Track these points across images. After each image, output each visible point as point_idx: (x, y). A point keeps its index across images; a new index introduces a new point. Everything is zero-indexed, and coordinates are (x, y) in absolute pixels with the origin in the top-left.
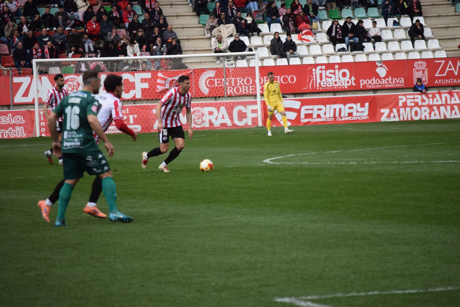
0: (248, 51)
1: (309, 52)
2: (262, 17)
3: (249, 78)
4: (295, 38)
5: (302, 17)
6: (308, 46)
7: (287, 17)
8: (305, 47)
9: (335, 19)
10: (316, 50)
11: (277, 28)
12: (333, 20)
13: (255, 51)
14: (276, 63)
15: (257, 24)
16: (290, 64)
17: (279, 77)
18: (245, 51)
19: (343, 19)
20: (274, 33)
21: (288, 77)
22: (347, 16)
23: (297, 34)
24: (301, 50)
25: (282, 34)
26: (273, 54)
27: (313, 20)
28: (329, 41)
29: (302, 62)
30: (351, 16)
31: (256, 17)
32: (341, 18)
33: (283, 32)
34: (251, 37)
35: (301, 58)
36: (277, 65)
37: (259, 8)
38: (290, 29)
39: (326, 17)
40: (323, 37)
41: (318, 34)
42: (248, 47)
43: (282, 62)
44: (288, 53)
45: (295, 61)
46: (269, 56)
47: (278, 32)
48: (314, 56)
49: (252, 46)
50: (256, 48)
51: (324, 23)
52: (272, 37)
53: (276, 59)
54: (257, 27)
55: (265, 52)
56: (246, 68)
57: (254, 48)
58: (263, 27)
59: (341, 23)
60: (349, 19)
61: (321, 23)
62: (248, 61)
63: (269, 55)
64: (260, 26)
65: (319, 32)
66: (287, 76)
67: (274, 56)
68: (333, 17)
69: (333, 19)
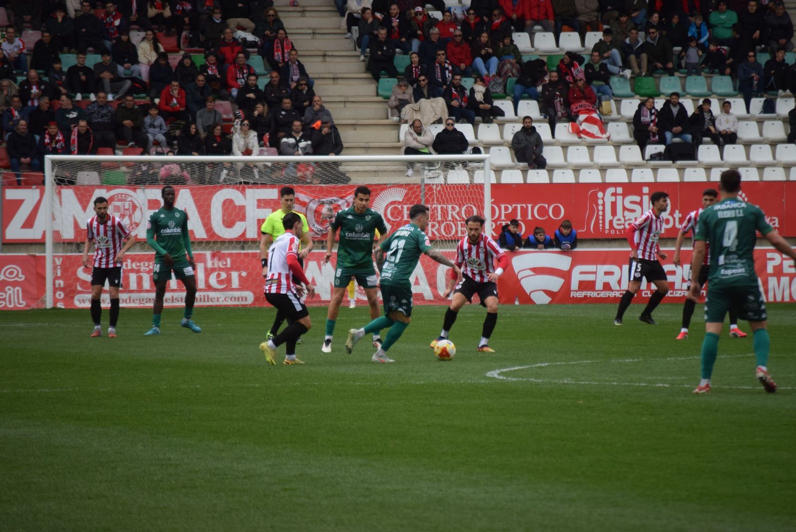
1: (592, 159)
2: (502, 87)
3: (471, 205)
4: (565, 129)
5: (581, 91)
6: (591, 147)
7: (551, 89)
8: (584, 150)
9: (646, 96)
10: (605, 155)
11: (529, 108)
12: (642, 98)
13: (486, 153)
14: (525, 178)
16: (554, 181)
17: (530, 206)
18: (465, 152)
19: (662, 96)
21: (549, 207)
22: (670, 91)
24: (577, 154)
25: (539, 121)
26: (520, 160)
27: (604, 97)
29: (577, 177)
30: (678, 90)
31: (490, 87)
32: (658, 95)
35: (577, 170)
36: (528, 182)
39: (628, 90)
40: (620, 131)
41: (610, 125)
42: (472, 145)
43: (539, 177)
45: (564, 176)
46: (514, 164)
48: (602, 167)
49: (479, 142)
50: (488, 147)
51: (625, 103)
55: (503, 156)
57: (484, 148)
60: (674, 97)
61: (618, 102)
62: (472, 172)
63: (513, 161)
65: (614, 120)
66: (546, 206)
67: (521, 164)
68: (642, 92)
69: (641, 95)
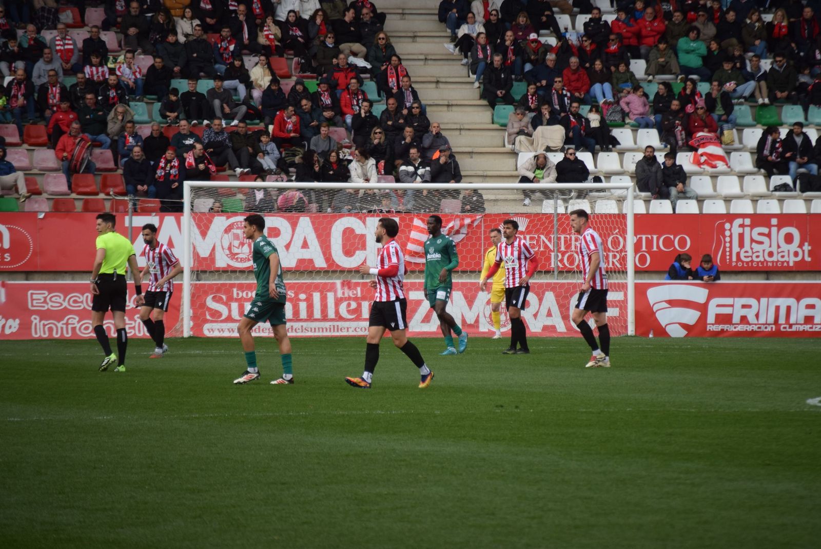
0: (593, 182)
1: (715, 190)
2: (620, 116)
4: (684, 160)
5: (701, 119)
6: (714, 177)
7: (671, 117)
8: (707, 180)
10: (730, 185)
11: (651, 137)
13: (606, 182)
14: (648, 209)
15: (610, 128)
17: (655, 237)
18: (586, 181)
19: (785, 126)
20: (644, 146)
21: (675, 238)
22: (793, 121)
23: (693, 152)
24: (700, 184)
25: (660, 150)
26: (641, 190)
27: (725, 126)
28: (756, 169)
29: (701, 208)
30: (801, 119)
31: (609, 114)
32: (782, 124)
36: (651, 212)
37: (614, 96)
38: (677, 142)
39: (749, 120)
40: (744, 161)
41: (733, 154)
42: (592, 174)
43: (662, 207)
44: (673, 190)
45: (688, 207)
47: (651, 145)
48: (726, 198)
49: (599, 171)
50: (608, 176)
51: (747, 132)
52: (640, 156)
54: (611, 134)
57: (604, 177)
58: (623, 135)
60: (797, 126)
61: (740, 131)
62: (593, 201)
64: (616, 132)
65: (736, 150)
66: (672, 237)
67: (643, 194)
68: (764, 121)
69: (764, 125)
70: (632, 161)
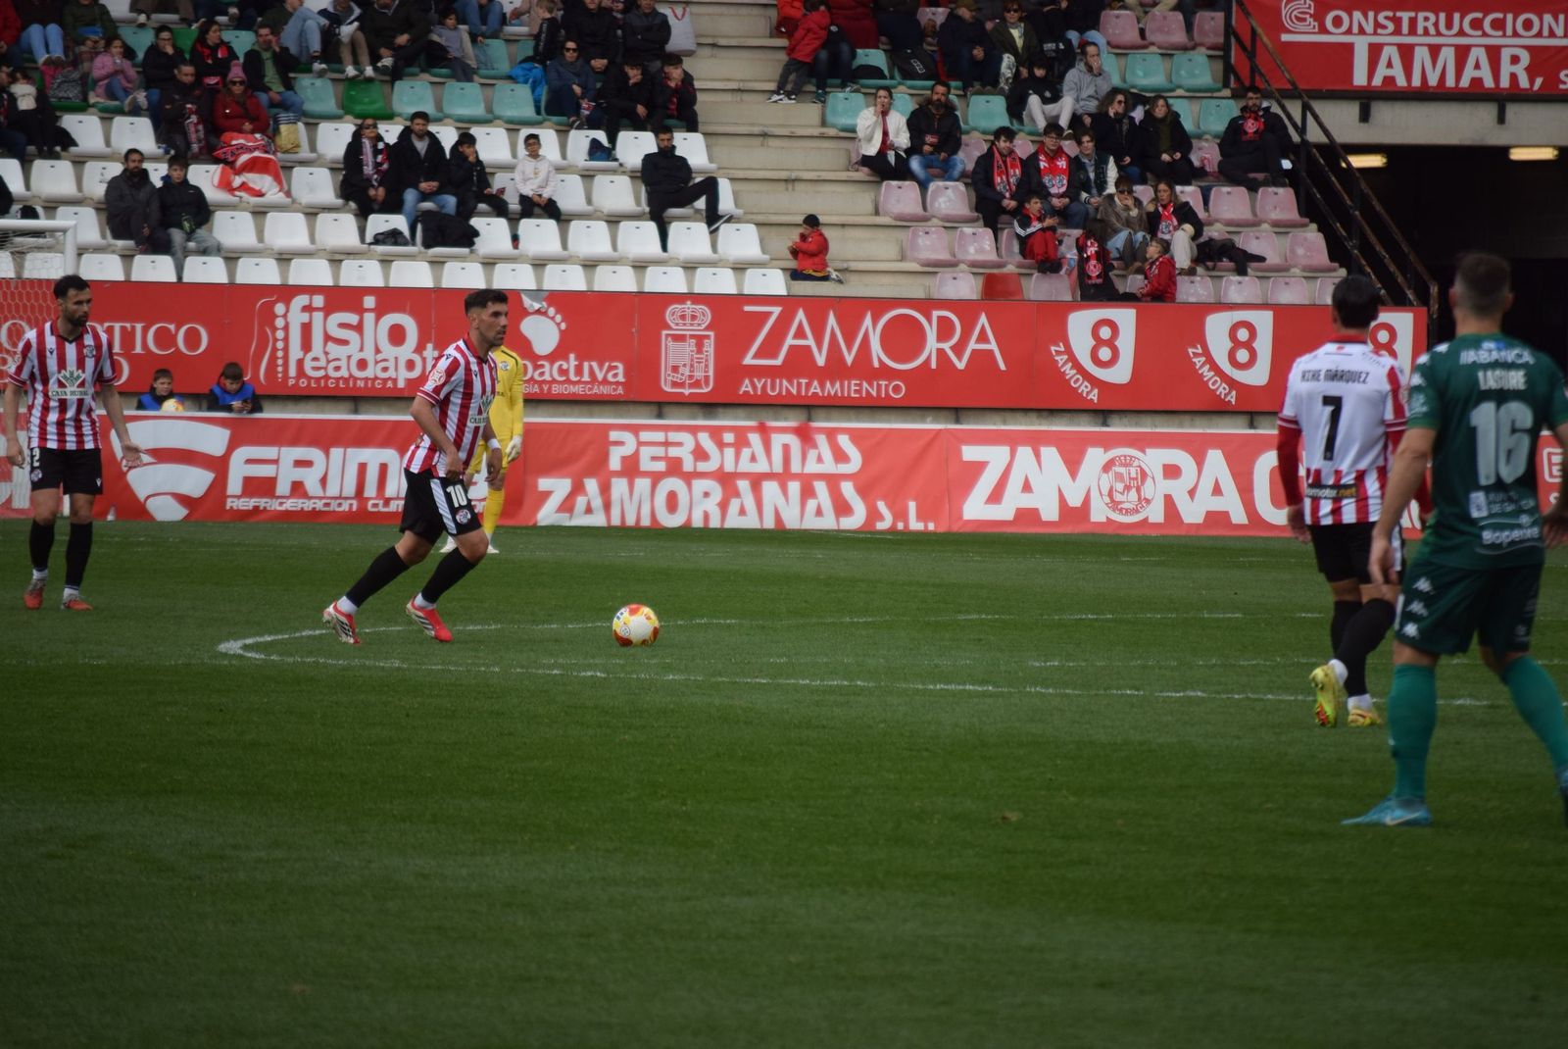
0: (19, 216)
1: (261, 239)
2: (79, 88)
3: (20, 322)
4: (204, 177)
5: (238, 103)
6: (259, 213)
7: (177, 97)
8: (245, 219)
9: (364, 117)
10: (287, 230)
11: (138, 134)
12: (359, 122)
13: (48, 218)
14: (128, 271)
15: (58, 114)
16: (186, 279)
17: (139, 327)
18: (7, 215)
19: (397, 119)
20: (124, 151)
21: (177, 330)
22: (412, 110)
23: (221, 166)
24: (231, 228)
25: (155, 159)
26: (117, 236)
27: (283, 116)
28: (340, 202)
29: (231, 273)
30: (429, 108)
31: (55, 86)
32: (389, 116)
33: (161, 151)
34: (32, 161)
35: (231, 258)
36: (135, 277)
37: (66, 49)
38: (188, 145)
39: (330, 105)
40: (318, 185)
41: (297, 171)
42: (19, 201)
43: (156, 269)
44: (177, 235)
45: (206, 271)
46: (104, 242)
47: (138, 148)
48: (281, 254)
49: (34, 197)
50: (52, 206)
51: (325, 128)
52: (116, 169)
53: (133, 256)
54: (58, 124)
55: (86, 226)
56: (8, 281)
57: (45, 208)
58: (85, 129)
59: (391, 133)
60: (419, 121)
61: (311, 127)
62: (19, 255)
63: (103, 236)
64: (70, 122)
65: (303, 163)
66: (172, 327)
67: (120, 243)
68: (358, 108)
69: (357, 116)
70: (99, 178)
